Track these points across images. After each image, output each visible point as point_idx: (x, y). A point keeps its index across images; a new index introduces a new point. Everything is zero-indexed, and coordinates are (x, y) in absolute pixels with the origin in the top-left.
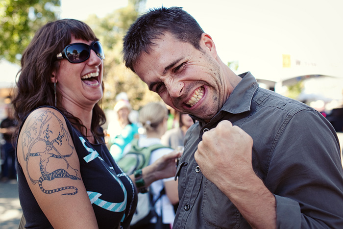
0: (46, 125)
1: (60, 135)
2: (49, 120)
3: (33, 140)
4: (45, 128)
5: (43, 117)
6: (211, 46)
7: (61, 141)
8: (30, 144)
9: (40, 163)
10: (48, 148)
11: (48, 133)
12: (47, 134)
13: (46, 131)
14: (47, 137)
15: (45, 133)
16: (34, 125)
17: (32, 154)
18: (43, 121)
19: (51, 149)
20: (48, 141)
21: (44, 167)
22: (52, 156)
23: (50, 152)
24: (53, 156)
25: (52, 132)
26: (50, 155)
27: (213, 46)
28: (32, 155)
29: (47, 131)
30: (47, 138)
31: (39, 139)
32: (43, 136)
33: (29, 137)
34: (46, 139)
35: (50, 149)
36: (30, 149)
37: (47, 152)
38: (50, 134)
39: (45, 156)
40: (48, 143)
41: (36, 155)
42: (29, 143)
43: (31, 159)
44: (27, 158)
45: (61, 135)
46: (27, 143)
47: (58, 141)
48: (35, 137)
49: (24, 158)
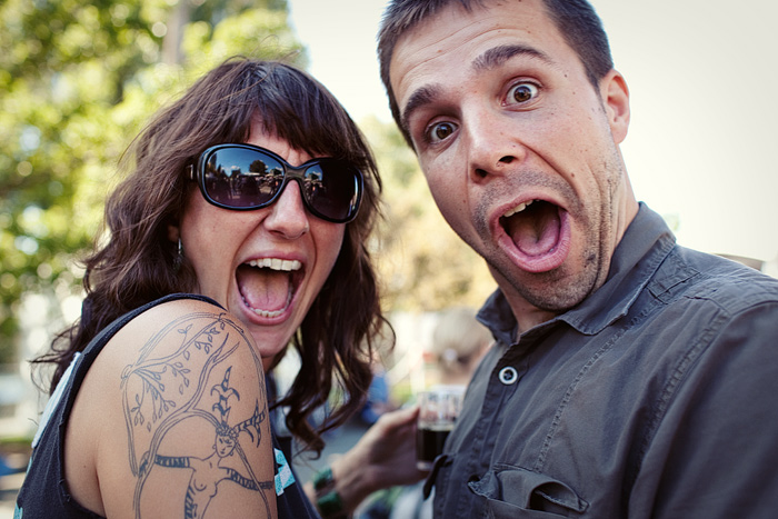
0: (222, 367)
1: (257, 408)
2: (231, 352)
3: (171, 410)
4: (217, 376)
5: (215, 337)
6: (621, 112)
7: (259, 431)
8: (159, 422)
9: (188, 495)
10: (220, 447)
11: (225, 395)
12: (222, 397)
13: (219, 388)
14: (220, 408)
15: (216, 394)
16: (181, 359)
17: (165, 458)
18: (212, 350)
19: (231, 454)
20: (224, 424)
21: (199, 510)
22: (231, 479)
23: (224, 462)
24: (234, 476)
25: (238, 396)
26: (224, 473)
27: (625, 115)
28: (162, 461)
29: (225, 390)
30: (223, 413)
31: (192, 409)
32: (208, 402)
33: (156, 395)
34: (217, 413)
35: (228, 450)
36: (156, 440)
37: (215, 459)
38: (232, 400)
39: (209, 474)
40: (222, 429)
41: (175, 465)
42: (155, 417)
43: (159, 474)
44: (142, 468)
45: (260, 411)
46: (148, 416)
47: (251, 428)
48: (181, 401)
49: (133, 466)
